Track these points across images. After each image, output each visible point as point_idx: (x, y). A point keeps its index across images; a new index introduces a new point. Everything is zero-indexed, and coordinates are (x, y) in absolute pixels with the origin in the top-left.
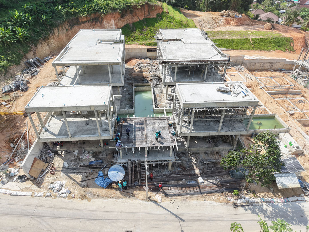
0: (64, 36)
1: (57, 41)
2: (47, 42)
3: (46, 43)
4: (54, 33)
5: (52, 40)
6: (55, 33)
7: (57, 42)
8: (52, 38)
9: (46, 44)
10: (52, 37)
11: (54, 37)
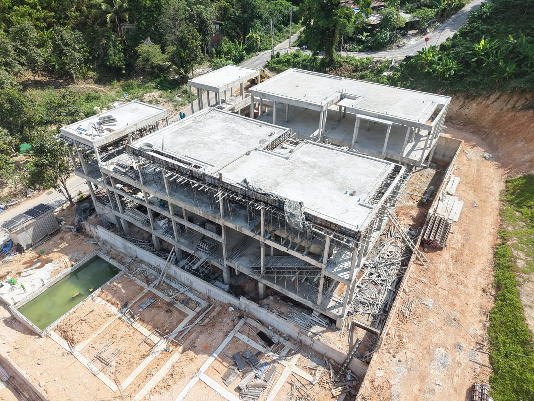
0: (496, 112)
1: (477, 111)
2: (467, 101)
3: (464, 102)
4: (489, 97)
5: (474, 105)
6: (490, 99)
7: (475, 113)
8: (477, 102)
9: (461, 104)
10: (480, 99)
11: (481, 103)
